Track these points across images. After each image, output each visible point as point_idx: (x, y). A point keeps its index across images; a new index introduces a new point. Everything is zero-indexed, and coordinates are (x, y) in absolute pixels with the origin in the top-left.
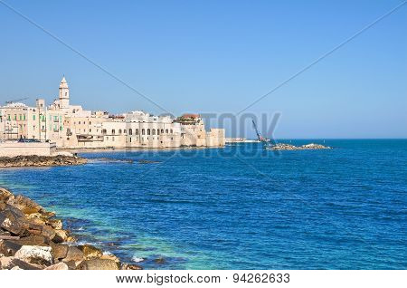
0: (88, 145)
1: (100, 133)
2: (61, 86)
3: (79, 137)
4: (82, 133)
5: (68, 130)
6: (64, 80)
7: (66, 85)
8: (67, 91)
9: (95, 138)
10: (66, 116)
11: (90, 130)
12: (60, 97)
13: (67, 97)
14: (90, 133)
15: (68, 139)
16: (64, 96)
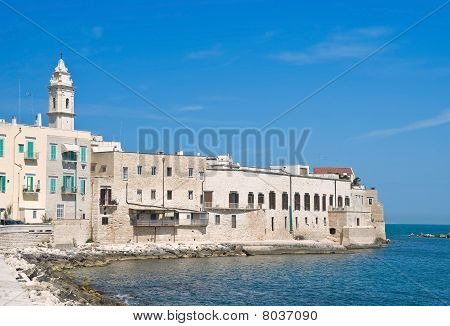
0: (163, 242)
1: (195, 204)
2: (53, 82)
3: (137, 215)
4: (147, 202)
5: (105, 192)
6: (62, 66)
7: (66, 80)
8: (69, 95)
9: (183, 219)
10: (96, 150)
11: (170, 193)
12: (51, 111)
13: (70, 110)
14: (169, 204)
15: (105, 221)
16: (61, 108)
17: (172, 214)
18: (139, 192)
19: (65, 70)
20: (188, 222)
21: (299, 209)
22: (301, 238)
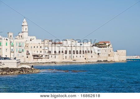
0: (39, 61)
1: (47, 53)
2: (23, 24)
3: (34, 56)
4: (36, 53)
5: (28, 51)
6: (25, 20)
7: (26, 24)
8: (27, 27)
10: (26, 43)
11: (41, 51)
12: (22, 31)
13: (27, 31)
14: (41, 54)
15: (27, 57)
16: (24, 30)
17: (41, 56)
18: (34, 51)
19: (26, 21)
20: (45, 57)
21: (75, 54)
22: (75, 60)
